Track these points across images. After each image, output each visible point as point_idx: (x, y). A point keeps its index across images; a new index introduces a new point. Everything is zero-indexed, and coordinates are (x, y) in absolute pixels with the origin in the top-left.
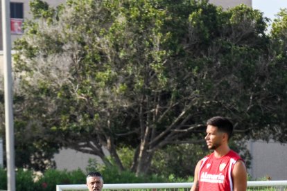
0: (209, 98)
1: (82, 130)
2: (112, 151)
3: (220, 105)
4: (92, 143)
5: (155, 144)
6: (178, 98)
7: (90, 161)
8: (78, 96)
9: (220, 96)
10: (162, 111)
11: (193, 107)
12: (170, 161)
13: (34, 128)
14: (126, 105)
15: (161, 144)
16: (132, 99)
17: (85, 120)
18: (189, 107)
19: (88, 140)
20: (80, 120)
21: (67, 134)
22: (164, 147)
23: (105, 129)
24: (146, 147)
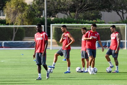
0: (91, 2)
1: (63, 9)
2: (69, 13)
3: (94, 4)
4: (65, 12)
5: (79, 12)
6: (84, 2)
7: (64, 16)
8: (62, 1)
9: (94, 2)
10: (81, 5)
11: (88, 4)
12: (84, 15)
13: (52, 8)
14: (73, 3)
15: (81, 12)
16: (74, 2)
17: (63, 6)
18: (87, 4)
19: (64, 11)
20: (62, 6)
21: (59, 10)
22: (81, 13)
23: (68, 9)
24: (77, 13)
